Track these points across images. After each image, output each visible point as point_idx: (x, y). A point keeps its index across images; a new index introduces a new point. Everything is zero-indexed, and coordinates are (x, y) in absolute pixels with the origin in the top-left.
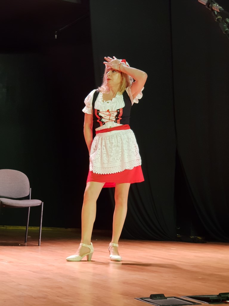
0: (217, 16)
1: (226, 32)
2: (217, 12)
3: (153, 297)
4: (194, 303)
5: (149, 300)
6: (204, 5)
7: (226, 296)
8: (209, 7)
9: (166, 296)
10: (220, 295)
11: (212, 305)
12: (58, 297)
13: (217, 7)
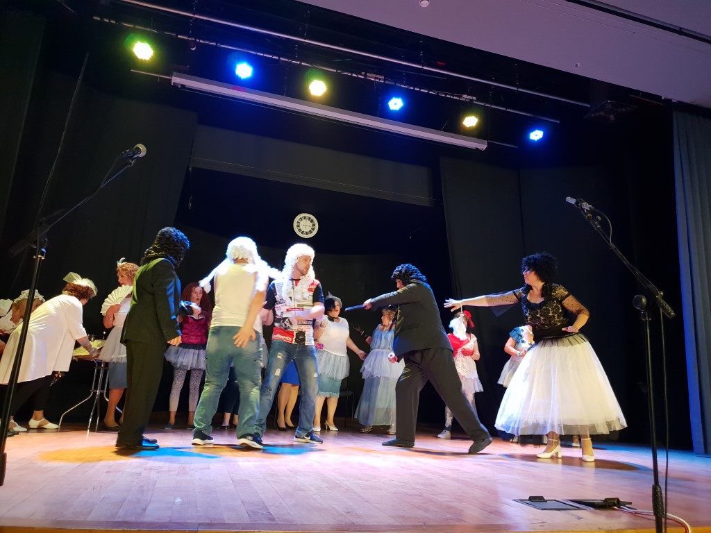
0: (586, 214)
1: (598, 229)
2: (587, 210)
3: (532, 499)
4: (578, 509)
5: (528, 502)
7: (613, 501)
8: (578, 206)
9: (545, 499)
10: (606, 500)
11: (597, 511)
13: (586, 206)
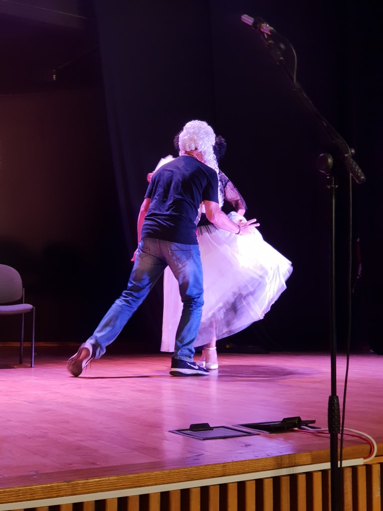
0: (267, 40)
1: (280, 61)
2: (267, 34)
6: (249, 25)
7: (292, 421)
8: (256, 27)
9: (211, 426)
10: (285, 420)
11: (274, 434)
12: (62, 434)
13: (266, 28)
